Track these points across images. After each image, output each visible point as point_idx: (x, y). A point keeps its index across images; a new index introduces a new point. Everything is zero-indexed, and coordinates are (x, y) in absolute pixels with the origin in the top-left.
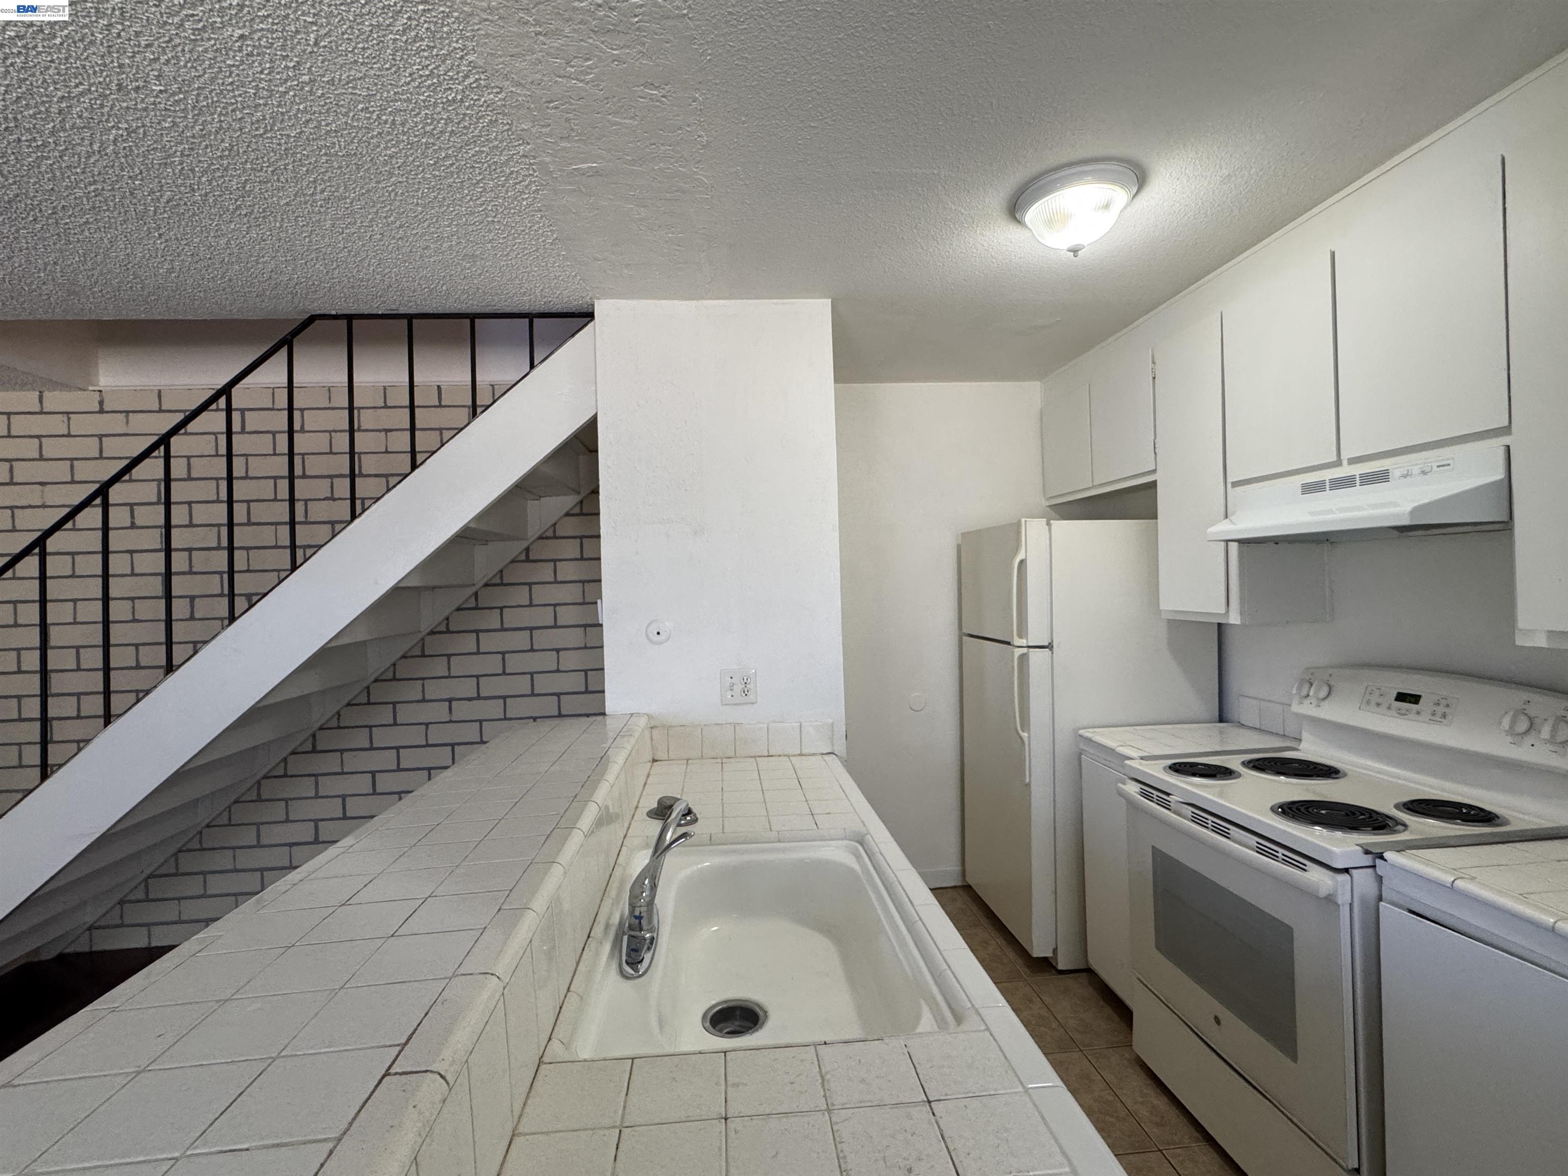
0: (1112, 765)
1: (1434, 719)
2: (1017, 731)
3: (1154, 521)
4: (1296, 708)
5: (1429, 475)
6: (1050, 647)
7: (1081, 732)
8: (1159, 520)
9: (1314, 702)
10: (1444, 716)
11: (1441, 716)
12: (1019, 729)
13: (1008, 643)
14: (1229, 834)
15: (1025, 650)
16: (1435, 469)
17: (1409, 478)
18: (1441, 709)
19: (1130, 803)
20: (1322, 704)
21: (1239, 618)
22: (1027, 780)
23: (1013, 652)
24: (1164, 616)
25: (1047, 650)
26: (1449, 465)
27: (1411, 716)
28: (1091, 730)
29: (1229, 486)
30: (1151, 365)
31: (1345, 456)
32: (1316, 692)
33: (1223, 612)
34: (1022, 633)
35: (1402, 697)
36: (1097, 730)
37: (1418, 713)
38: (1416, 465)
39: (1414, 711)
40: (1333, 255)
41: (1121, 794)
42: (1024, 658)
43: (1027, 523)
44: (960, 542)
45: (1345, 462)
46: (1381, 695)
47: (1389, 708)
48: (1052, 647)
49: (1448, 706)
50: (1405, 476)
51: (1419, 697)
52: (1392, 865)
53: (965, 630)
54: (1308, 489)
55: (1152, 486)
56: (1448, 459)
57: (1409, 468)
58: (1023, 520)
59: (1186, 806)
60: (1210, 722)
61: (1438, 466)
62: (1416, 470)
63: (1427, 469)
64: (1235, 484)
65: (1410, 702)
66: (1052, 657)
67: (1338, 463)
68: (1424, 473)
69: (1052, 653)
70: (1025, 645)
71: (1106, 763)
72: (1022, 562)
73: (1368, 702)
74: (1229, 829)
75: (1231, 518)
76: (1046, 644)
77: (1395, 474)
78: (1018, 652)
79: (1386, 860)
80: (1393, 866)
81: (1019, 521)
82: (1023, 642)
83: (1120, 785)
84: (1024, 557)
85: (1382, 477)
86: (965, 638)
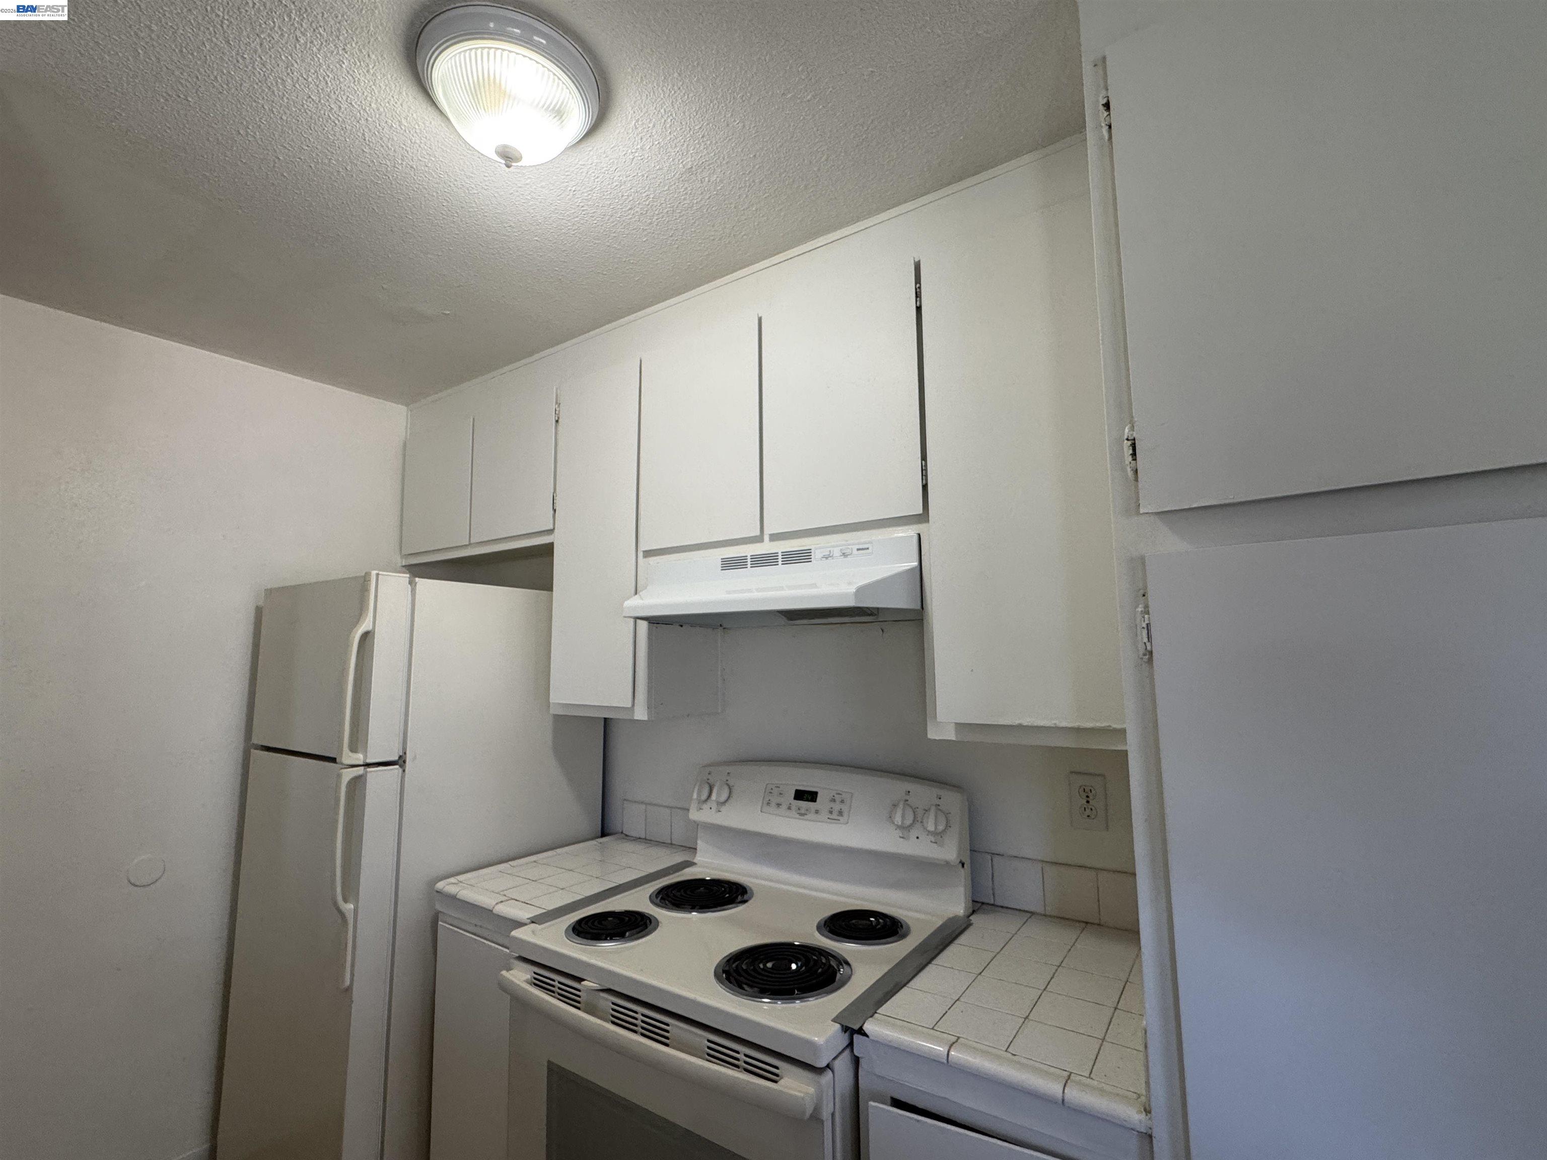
0: (486, 934)
1: (831, 817)
2: (335, 904)
3: (549, 593)
4: (695, 815)
5: (849, 559)
6: (401, 762)
7: (440, 885)
8: (554, 593)
9: (714, 806)
10: (841, 813)
11: (837, 815)
12: (340, 898)
13: (333, 760)
14: (667, 1031)
15: (361, 770)
16: (855, 552)
17: (830, 560)
18: (837, 807)
19: (519, 1002)
20: (723, 809)
21: (646, 714)
22: (348, 983)
23: (339, 776)
24: (553, 711)
25: (397, 767)
26: (868, 549)
27: (811, 816)
28: (452, 880)
29: (641, 555)
30: (554, 406)
31: (768, 531)
32: (718, 794)
33: (630, 705)
34: (358, 741)
35: (801, 795)
36: (461, 878)
37: (817, 812)
38: (837, 546)
39: (813, 811)
40: (760, 320)
41: (505, 988)
42: (357, 784)
43: (380, 576)
44: (261, 603)
45: (766, 538)
46: (781, 794)
47: (789, 808)
48: (404, 762)
49: (842, 801)
50: (826, 557)
51: (816, 793)
52: (873, 1040)
53: (255, 740)
54: (730, 564)
55: (547, 551)
56: (865, 543)
57: (831, 549)
58: (374, 573)
59: (603, 995)
60: (592, 839)
61: (858, 550)
62: (837, 552)
63: (848, 551)
64: (648, 554)
65: (808, 800)
66: (403, 778)
67: (759, 539)
68: (844, 555)
69: (404, 771)
70: (361, 763)
71: (477, 930)
72: (367, 636)
73: (770, 800)
74: (668, 1025)
75: (641, 593)
76: (395, 758)
77: (816, 555)
78: (348, 775)
79: (867, 1036)
80: (876, 1042)
81: (368, 574)
82: (359, 758)
83: (504, 973)
84: (370, 628)
85: (803, 556)
86: (256, 754)
